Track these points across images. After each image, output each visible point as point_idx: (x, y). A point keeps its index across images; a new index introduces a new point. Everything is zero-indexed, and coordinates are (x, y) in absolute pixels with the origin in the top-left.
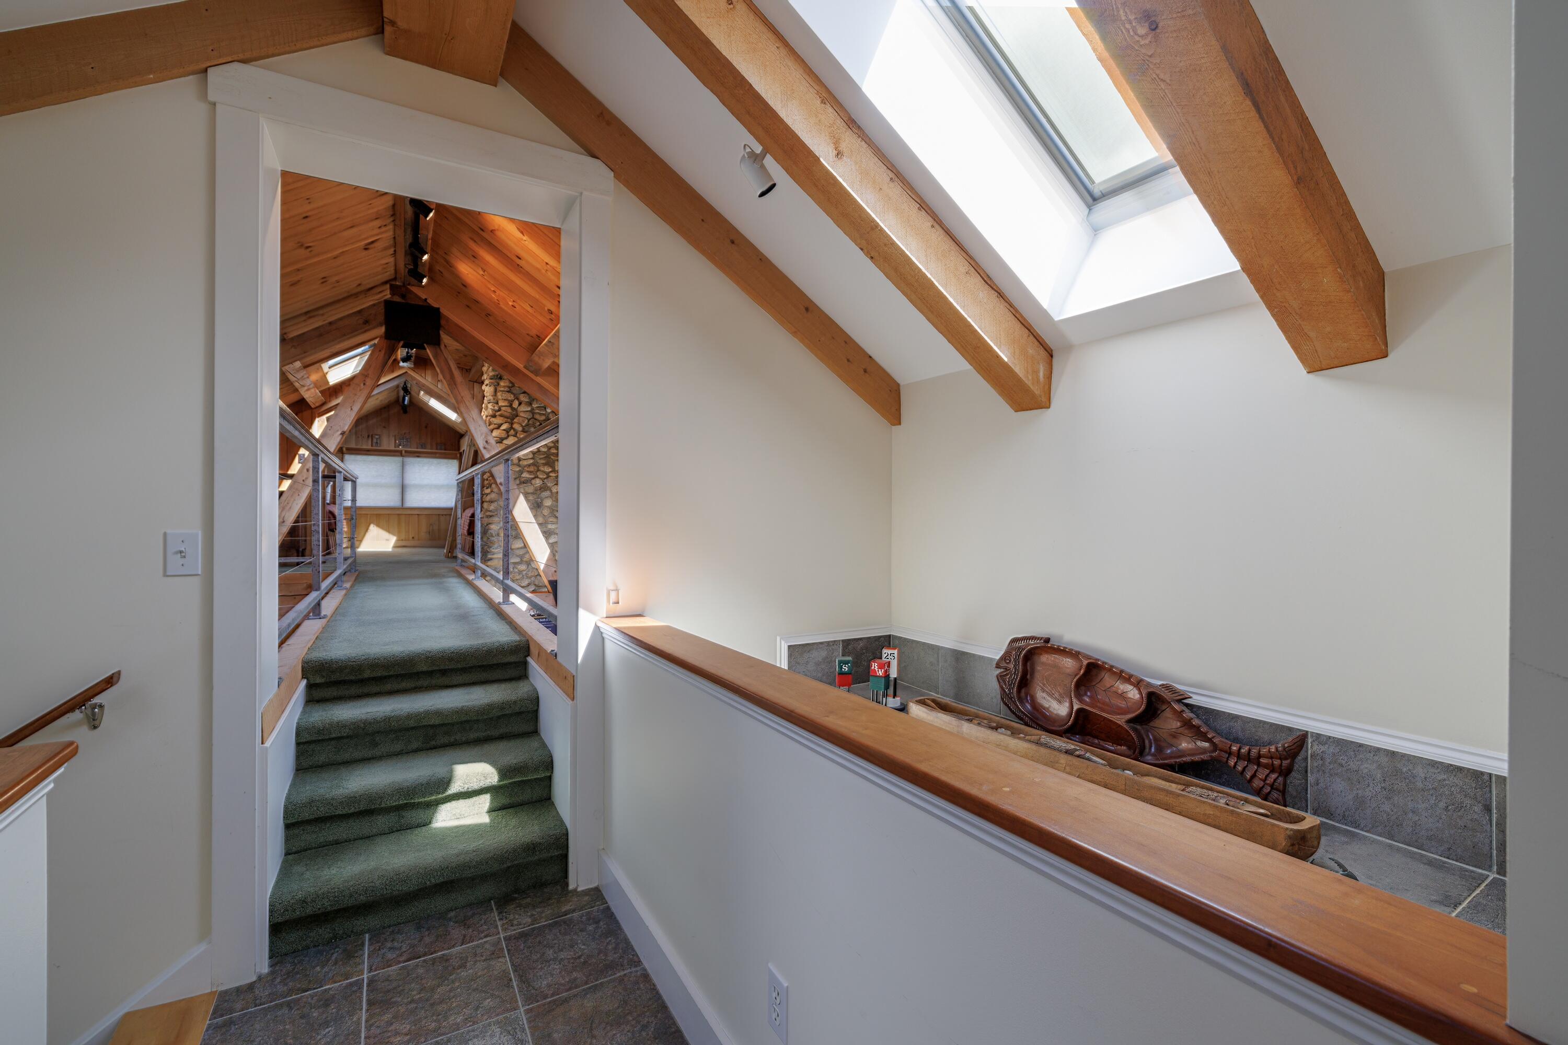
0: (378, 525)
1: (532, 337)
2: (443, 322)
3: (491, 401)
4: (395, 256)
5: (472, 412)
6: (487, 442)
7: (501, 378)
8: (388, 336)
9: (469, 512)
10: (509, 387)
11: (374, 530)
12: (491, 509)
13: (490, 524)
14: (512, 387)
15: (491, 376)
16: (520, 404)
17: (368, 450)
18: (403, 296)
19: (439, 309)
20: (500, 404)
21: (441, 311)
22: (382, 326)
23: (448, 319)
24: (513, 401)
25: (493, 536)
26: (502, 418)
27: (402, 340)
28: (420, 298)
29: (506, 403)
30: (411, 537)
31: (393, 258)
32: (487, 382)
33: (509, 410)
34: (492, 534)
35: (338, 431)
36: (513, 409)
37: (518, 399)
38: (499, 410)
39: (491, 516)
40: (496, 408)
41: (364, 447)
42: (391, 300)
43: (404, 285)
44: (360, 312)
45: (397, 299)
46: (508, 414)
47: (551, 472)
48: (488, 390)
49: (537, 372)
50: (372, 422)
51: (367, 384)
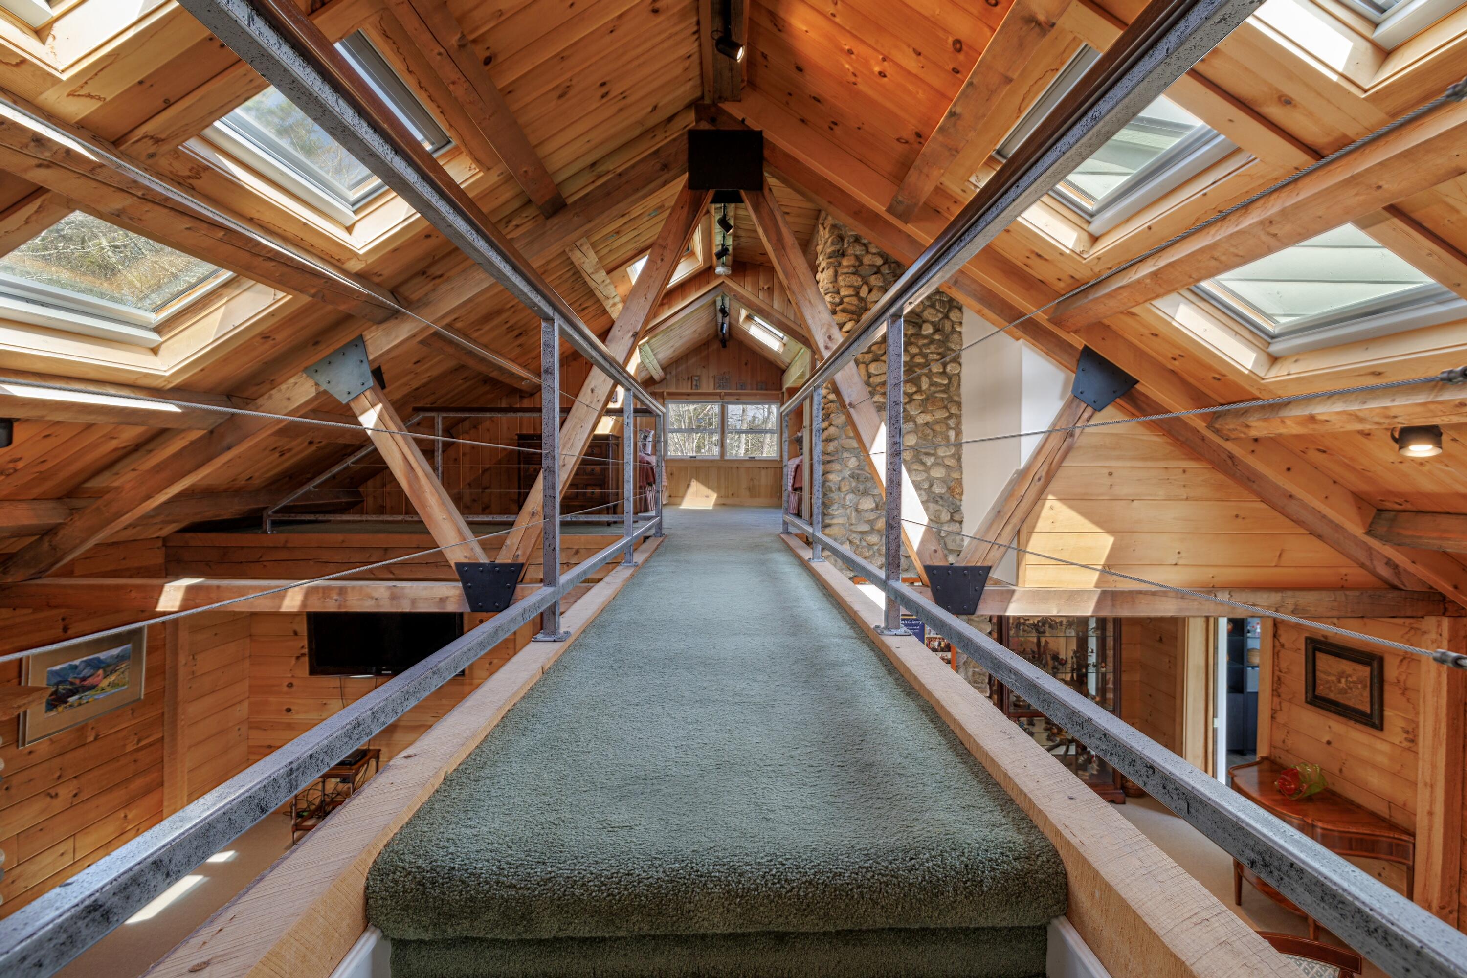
0: (698, 480)
1: (907, 142)
2: (766, 153)
3: (831, 290)
4: (699, 38)
5: (809, 291)
6: (830, 337)
7: (843, 255)
8: (691, 185)
9: (796, 461)
10: (854, 267)
11: (695, 486)
12: (829, 451)
13: (828, 473)
14: (859, 266)
15: (830, 253)
16: (870, 291)
17: (688, 394)
18: (713, 120)
19: (761, 132)
20: (842, 294)
21: (764, 135)
22: (685, 173)
23: (774, 148)
24: (860, 287)
25: (832, 492)
26: (845, 314)
27: (713, 188)
28: (735, 119)
29: (850, 292)
30: (730, 493)
31: (696, 44)
32: (823, 264)
33: (854, 301)
34: (830, 488)
35: (629, 331)
36: (861, 299)
37: (867, 283)
38: (841, 303)
39: (829, 462)
40: (837, 300)
41: (684, 391)
42: (697, 128)
43: (714, 104)
44: (656, 152)
45: (705, 126)
46: (853, 308)
47: (916, 392)
48: (824, 277)
49: (905, 216)
50: (692, 361)
51: (665, 259)
